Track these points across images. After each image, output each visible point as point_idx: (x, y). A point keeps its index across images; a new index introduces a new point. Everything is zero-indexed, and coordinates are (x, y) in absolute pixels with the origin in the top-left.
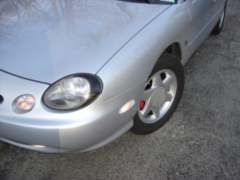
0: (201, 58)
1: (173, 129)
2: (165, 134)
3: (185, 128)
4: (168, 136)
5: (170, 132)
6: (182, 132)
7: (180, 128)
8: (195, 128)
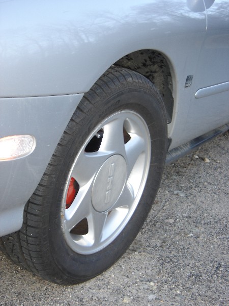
0: (215, 169)
1: (127, 285)
2: (103, 293)
3: (159, 289)
4: (112, 299)
5: (118, 292)
6: (151, 297)
7: (146, 287)
8: (185, 293)
